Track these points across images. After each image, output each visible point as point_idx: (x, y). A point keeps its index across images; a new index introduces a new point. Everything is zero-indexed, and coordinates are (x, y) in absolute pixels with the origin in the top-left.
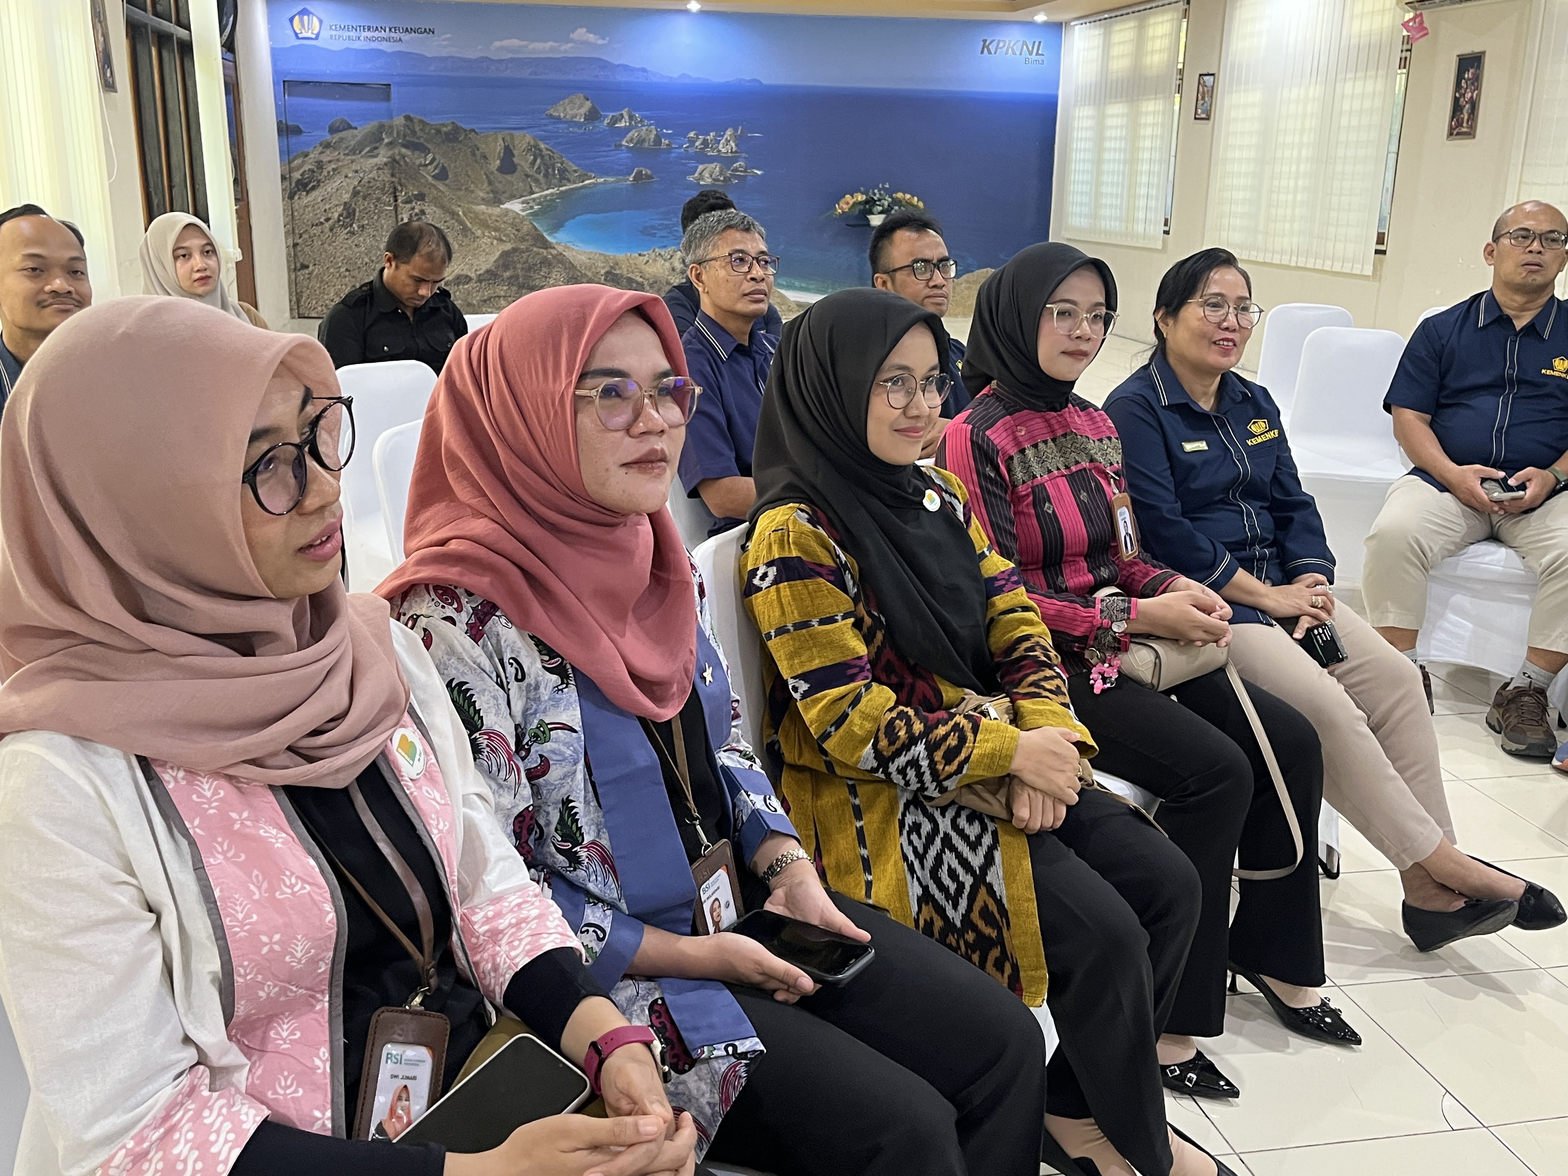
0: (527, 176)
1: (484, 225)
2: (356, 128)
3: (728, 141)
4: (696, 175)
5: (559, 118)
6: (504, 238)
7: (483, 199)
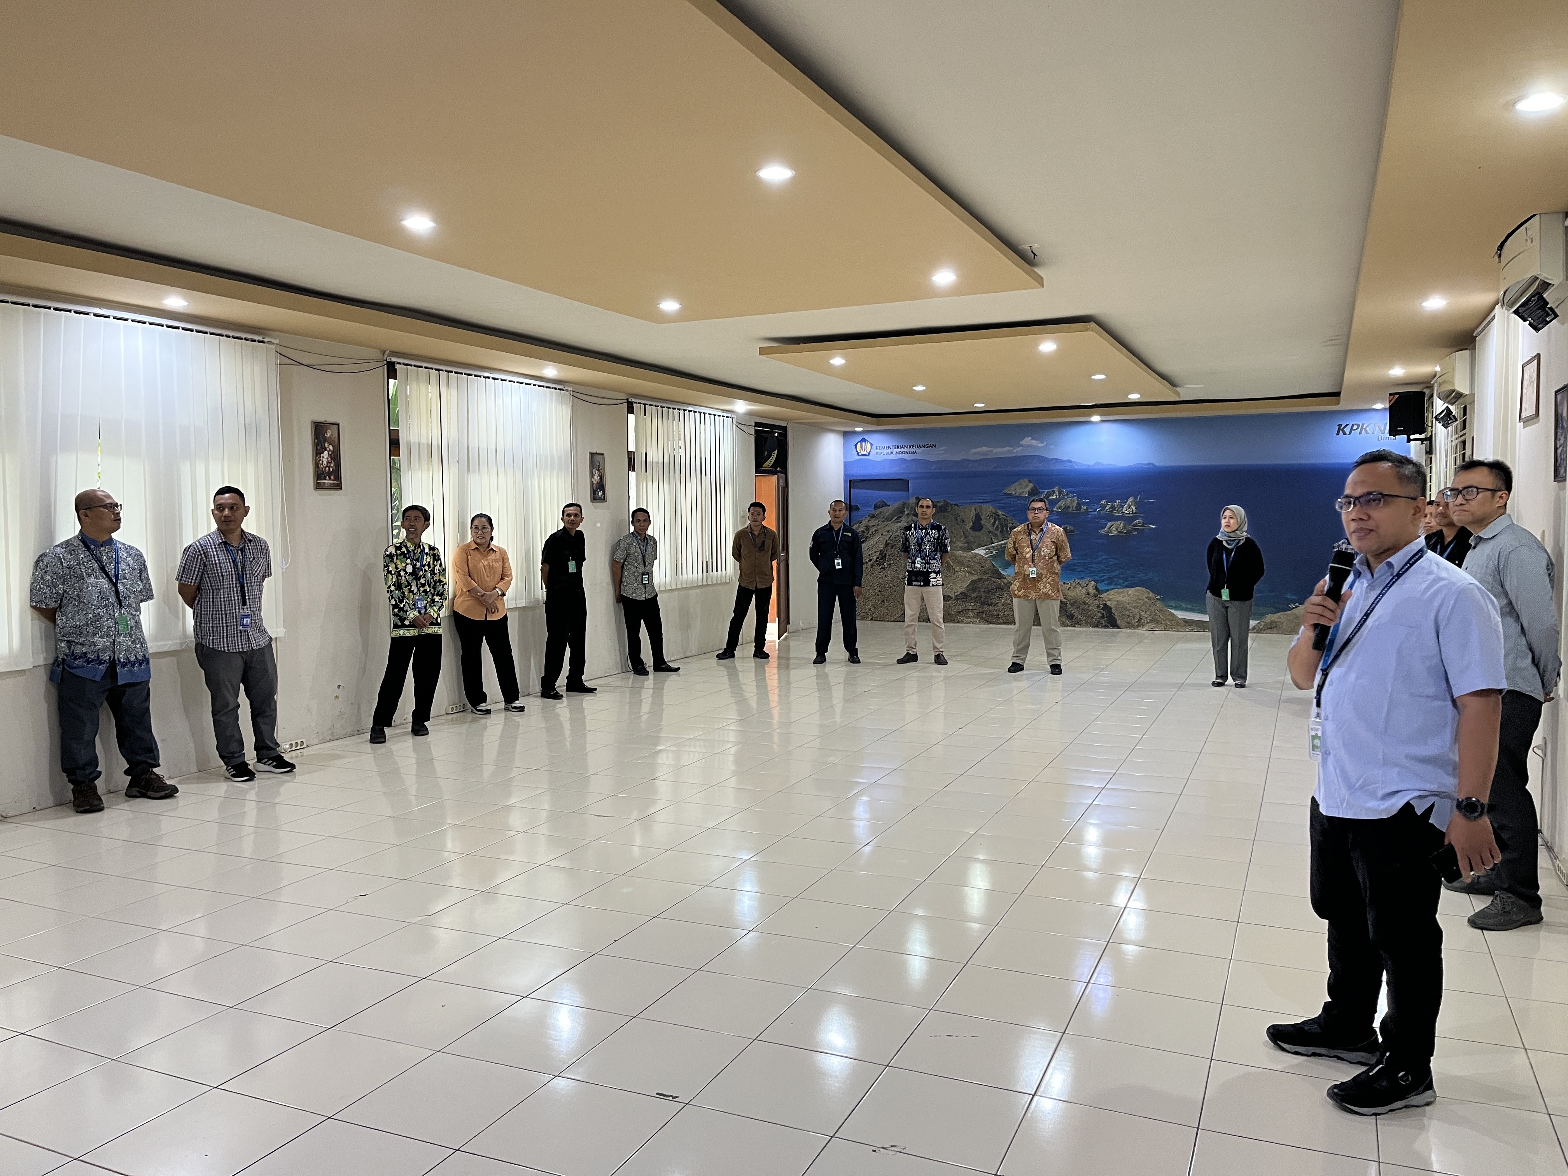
0: (990, 532)
1: (961, 563)
2: (889, 506)
3: (1130, 506)
4: (1106, 529)
5: (1011, 495)
6: (973, 572)
7: (961, 548)
